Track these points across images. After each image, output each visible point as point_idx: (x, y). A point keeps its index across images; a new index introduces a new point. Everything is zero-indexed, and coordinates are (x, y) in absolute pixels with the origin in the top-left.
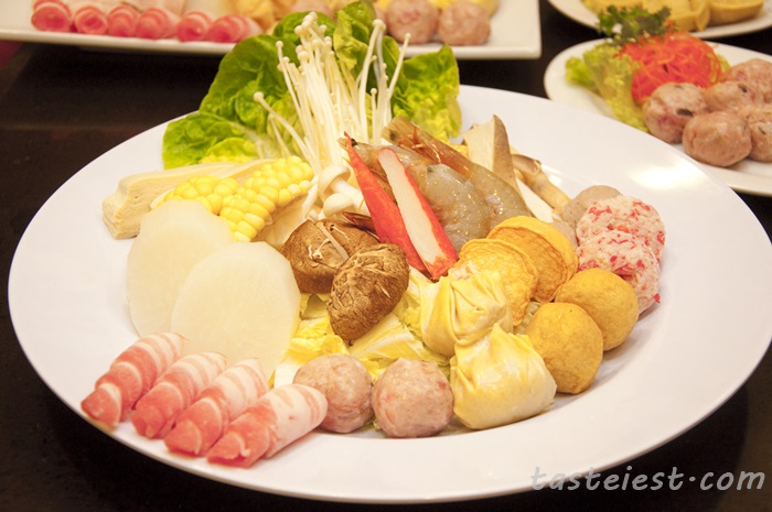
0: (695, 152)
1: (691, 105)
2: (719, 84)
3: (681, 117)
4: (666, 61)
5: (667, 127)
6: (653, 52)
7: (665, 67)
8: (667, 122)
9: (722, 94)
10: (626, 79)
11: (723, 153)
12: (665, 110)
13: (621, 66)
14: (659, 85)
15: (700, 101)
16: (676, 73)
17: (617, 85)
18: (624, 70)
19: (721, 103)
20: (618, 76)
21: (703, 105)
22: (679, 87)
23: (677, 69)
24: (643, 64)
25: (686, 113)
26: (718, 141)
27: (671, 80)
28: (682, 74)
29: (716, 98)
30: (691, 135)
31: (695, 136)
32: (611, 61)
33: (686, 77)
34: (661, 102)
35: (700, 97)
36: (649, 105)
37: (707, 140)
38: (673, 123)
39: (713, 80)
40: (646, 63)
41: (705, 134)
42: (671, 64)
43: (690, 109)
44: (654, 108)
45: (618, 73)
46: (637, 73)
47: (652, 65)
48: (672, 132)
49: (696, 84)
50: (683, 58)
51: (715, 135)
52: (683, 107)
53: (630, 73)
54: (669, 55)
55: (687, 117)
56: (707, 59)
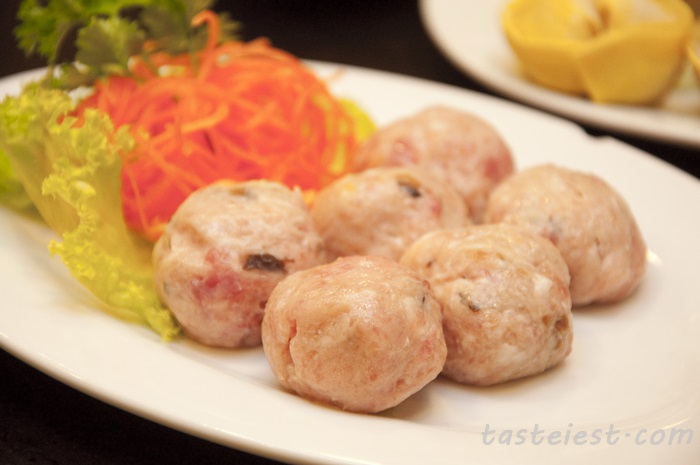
0: (298, 377)
1: (278, 241)
2: (349, 179)
3: (254, 275)
4: (208, 123)
5: (220, 306)
6: (172, 101)
7: (205, 139)
8: (218, 292)
9: (359, 204)
10: (100, 176)
11: (374, 377)
12: (210, 259)
13: (82, 142)
14: (194, 188)
15: (302, 228)
16: (236, 151)
17: (76, 195)
18: (91, 153)
19: (358, 229)
20: (78, 172)
21: (311, 239)
22: (240, 193)
23: (240, 140)
24: (146, 136)
25: (267, 263)
26: (356, 341)
27: (223, 176)
28: (253, 156)
29: (344, 216)
30: (283, 329)
31: (294, 331)
32: (56, 130)
33: (262, 162)
34: (198, 239)
35: (301, 217)
36: (168, 246)
37: (326, 341)
38: (235, 296)
39: (337, 166)
40: (156, 130)
41: (321, 324)
42: (221, 128)
43: (278, 253)
44: (180, 254)
45: (78, 163)
46: (132, 159)
47: (169, 134)
48: (236, 318)
49: (290, 181)
50: (251, 114)
51: (344, 327)
52: (258, 248)
53: (110, 160)
54: (214, 106)
55: (271, 276)
56: (314, 114)
